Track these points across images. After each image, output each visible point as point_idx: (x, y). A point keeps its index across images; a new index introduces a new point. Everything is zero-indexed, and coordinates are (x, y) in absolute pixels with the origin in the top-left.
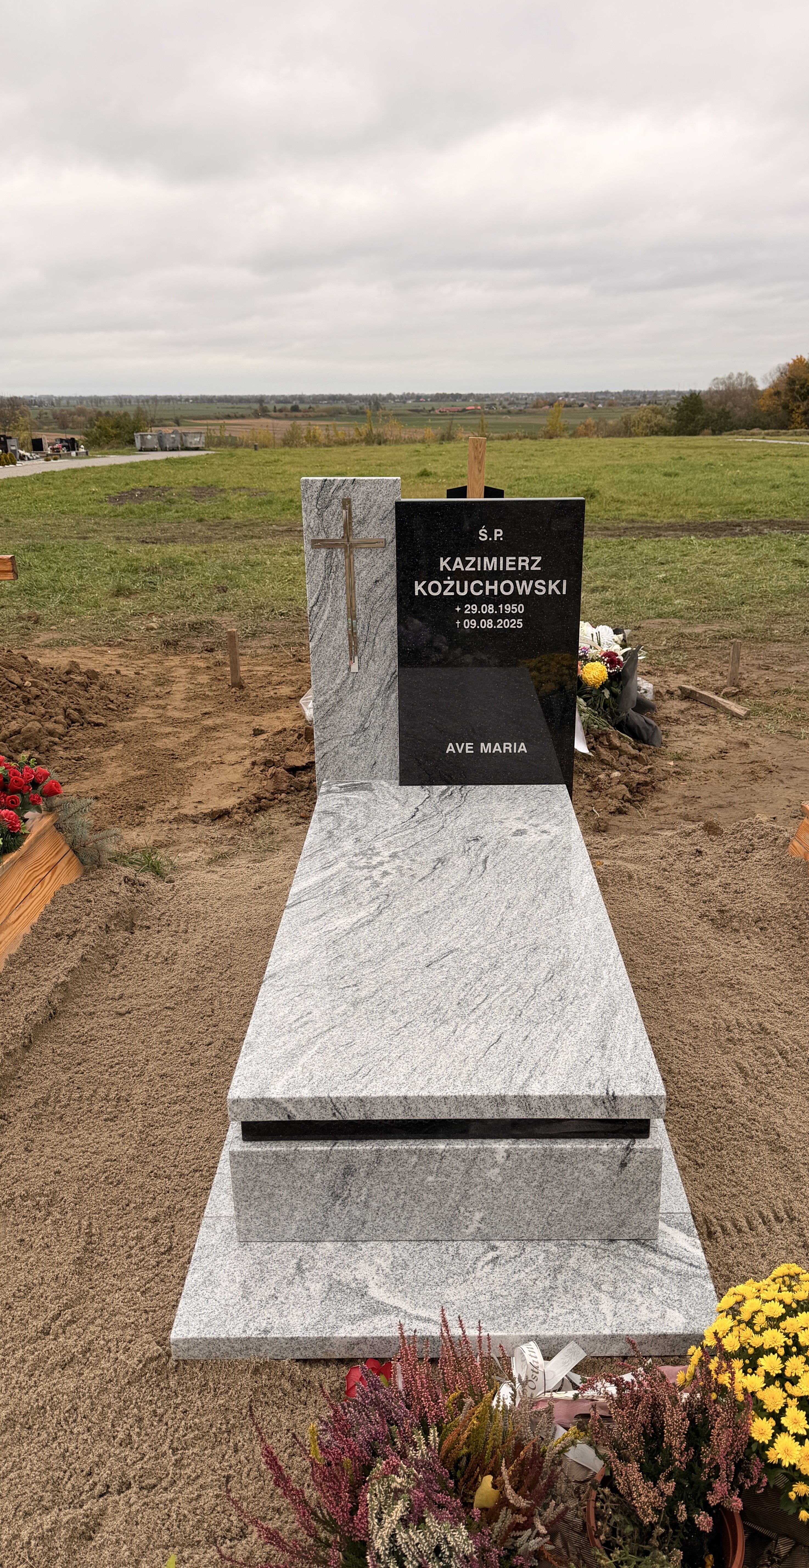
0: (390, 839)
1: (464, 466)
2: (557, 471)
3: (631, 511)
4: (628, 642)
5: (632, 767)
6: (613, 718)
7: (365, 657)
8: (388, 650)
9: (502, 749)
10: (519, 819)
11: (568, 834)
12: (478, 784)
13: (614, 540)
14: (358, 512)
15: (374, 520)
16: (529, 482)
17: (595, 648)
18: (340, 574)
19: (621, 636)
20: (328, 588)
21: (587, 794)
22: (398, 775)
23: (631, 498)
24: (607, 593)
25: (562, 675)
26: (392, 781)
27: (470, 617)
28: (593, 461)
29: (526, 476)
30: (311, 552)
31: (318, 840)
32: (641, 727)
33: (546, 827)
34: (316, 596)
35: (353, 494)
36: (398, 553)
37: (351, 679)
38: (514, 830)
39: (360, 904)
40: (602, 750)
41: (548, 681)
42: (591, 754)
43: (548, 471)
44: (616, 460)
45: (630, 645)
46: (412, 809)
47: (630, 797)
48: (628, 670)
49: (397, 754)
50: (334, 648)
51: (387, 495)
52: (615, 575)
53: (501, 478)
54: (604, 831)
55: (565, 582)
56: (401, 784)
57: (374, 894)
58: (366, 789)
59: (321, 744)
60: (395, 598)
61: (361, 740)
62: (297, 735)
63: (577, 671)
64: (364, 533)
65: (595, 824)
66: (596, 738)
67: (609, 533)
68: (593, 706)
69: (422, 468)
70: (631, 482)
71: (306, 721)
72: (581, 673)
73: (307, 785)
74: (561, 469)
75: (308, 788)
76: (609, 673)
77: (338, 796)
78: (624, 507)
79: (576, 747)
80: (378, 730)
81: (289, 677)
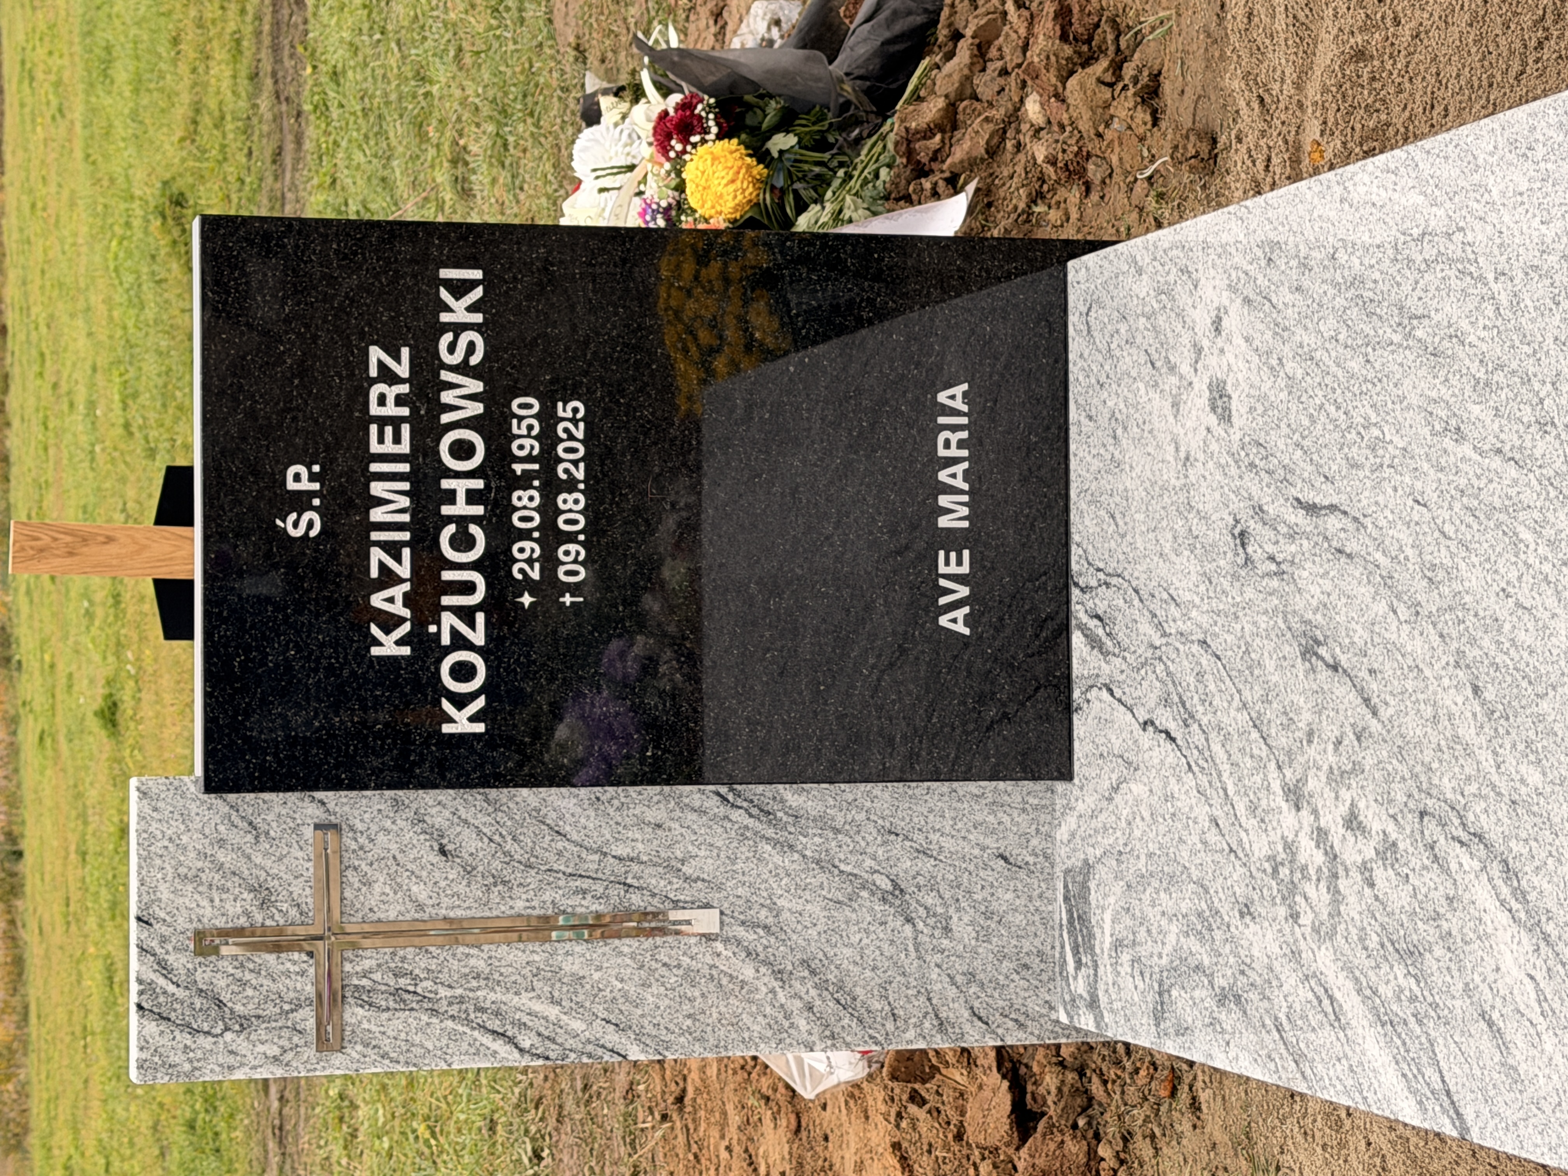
0: (1241, 808)
1: (86, 595)
2: (102, 309)
3: (226, 84)
4: (624, 79)
5: (1012, 58)
6: (858, 122)
7: (674, 888)
8: (652, 815)
9: (954, 461)
10: (1175, 405)
11: (1224, 251)
12: (1067, 533)
13: (312, 132)
14: (234, 909)
15: (258, 859)
16: (135, 395)
17: (644, 180)
18: (420, 963)
19: (606, 102)
20: (461, 1000)
21: (1095, 197)
22: (1040, 786)
23: (187, 82)
24: (474, 148)
25: (727, 281)
26: (1059, 802)
27: (550, 562)
28: (72, 204)
29: (117, 406)
30: (354, 1051)
31: (1249, 1037)
32: (887, 35)
33: (1202, 319)
34: (487, 1040)
35: (182, 923)
36: (356, 784)
37: (740, 932)
38: (1212, 420)
39: (1450, 900)
40: (958, 154)
41: (743, 322)
42: (971, 188)
43: (103, 338)
44: (71, 130)
45: (634, 73)
46: (1147, 738)
47: (1104, 63)
48: (710, 79)
49: (972, 787)
50: (645, 985)
51: (185, 817)
52: (419, 127)
53: (123, 480)
54: (1214, 141)
55: (446, 273)
56: (1066, 774)
57: (1419, 858)
58: (1084, 887)
59: (942, 1025)
60: (493, 793)
61: (929, 900)
62: (913, 1109)
63: (717, 233)
64: (296, 890)
65: (1192, 169)
66: (921, 172)
67: (290, 147)
68: (821, 183)
69: (94, 724)
70: (138, 85)
71: (870, 1077)
72: (719, 223)
73: (1071, 1077)
74: (95, 299)
75: (1081, 1072)
76: (720, 137)
77: (1106, 972)
78: (212, 104)
79: (951, 234)
80: (898, 847)
81: (733, 1132)
